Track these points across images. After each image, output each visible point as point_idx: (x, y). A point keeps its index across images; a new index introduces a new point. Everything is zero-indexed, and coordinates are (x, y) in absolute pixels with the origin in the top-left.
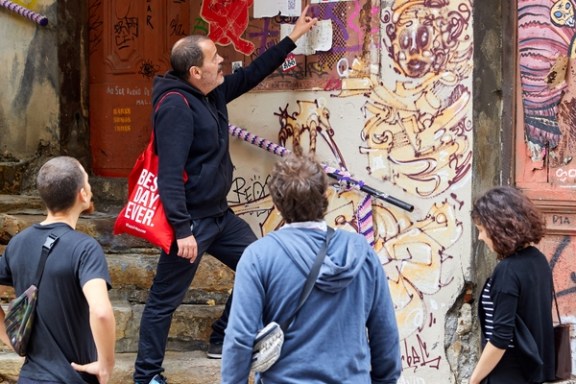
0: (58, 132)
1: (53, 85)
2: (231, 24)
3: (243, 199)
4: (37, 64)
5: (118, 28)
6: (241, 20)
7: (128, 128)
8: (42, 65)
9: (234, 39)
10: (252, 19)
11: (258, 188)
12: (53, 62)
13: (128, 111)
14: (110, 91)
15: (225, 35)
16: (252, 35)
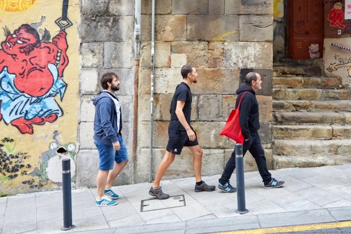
0: (284, 48)
1: (282, 36)
2: (337, 21)
3: (342, 63)
4: (277, 32)
5: (298, 23)
6: (341, 20)
7: (301, 47)
8: (279, 32)
9: (339, 25)
10: (344, 20)
11: (347, 61)
12: (282, 31)
13: (301, 43)
14: (295, 38)
15: (336, 24)
16: (344, 24)
